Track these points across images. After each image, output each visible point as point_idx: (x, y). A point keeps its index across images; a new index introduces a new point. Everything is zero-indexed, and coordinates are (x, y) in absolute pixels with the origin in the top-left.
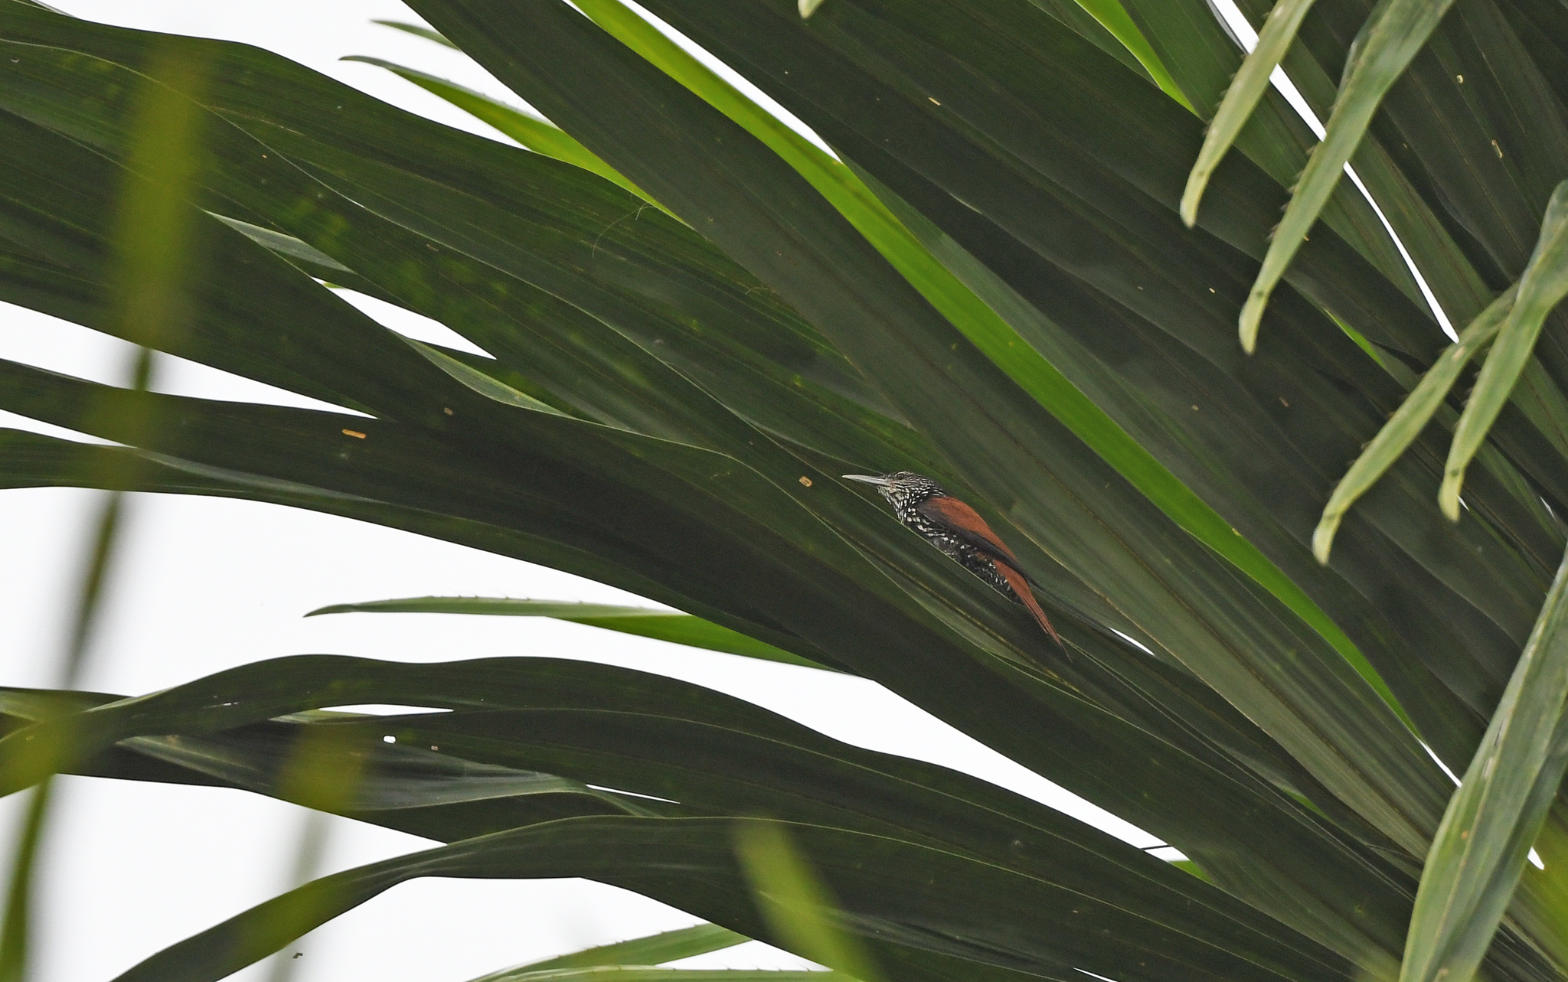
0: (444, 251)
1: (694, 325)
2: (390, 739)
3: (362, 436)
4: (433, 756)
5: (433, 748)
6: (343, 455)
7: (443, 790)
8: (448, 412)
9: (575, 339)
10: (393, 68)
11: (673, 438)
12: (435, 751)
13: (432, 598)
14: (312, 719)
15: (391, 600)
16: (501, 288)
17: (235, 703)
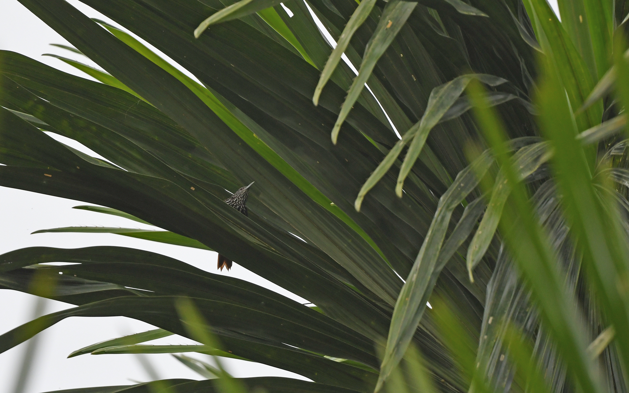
0: (76, 117)
1: (156, 138)
2: (61, 273)
3: (50, 176)
4: (75, 278)
5: (75, 275)
6: (44, 182)
7: (77, 289)
8: (78, 168)
9: (118, 144)
10: (59, 58)
11: (149, 175)
12: (75, 277)
13: (72, 227)
14: (36, 267)
15: (59, 228)
16: (94, 128)
17: (11, 263)
